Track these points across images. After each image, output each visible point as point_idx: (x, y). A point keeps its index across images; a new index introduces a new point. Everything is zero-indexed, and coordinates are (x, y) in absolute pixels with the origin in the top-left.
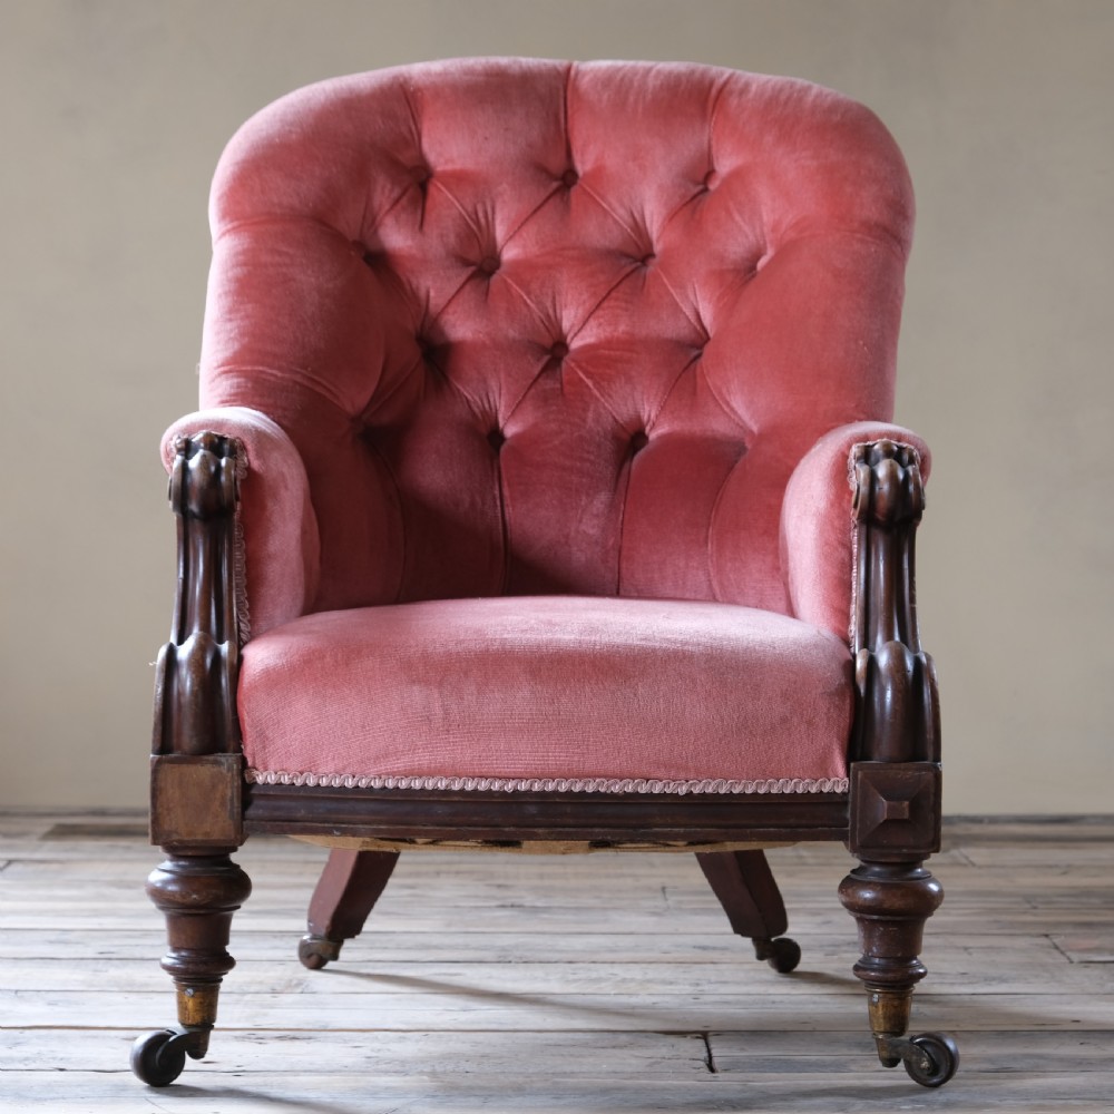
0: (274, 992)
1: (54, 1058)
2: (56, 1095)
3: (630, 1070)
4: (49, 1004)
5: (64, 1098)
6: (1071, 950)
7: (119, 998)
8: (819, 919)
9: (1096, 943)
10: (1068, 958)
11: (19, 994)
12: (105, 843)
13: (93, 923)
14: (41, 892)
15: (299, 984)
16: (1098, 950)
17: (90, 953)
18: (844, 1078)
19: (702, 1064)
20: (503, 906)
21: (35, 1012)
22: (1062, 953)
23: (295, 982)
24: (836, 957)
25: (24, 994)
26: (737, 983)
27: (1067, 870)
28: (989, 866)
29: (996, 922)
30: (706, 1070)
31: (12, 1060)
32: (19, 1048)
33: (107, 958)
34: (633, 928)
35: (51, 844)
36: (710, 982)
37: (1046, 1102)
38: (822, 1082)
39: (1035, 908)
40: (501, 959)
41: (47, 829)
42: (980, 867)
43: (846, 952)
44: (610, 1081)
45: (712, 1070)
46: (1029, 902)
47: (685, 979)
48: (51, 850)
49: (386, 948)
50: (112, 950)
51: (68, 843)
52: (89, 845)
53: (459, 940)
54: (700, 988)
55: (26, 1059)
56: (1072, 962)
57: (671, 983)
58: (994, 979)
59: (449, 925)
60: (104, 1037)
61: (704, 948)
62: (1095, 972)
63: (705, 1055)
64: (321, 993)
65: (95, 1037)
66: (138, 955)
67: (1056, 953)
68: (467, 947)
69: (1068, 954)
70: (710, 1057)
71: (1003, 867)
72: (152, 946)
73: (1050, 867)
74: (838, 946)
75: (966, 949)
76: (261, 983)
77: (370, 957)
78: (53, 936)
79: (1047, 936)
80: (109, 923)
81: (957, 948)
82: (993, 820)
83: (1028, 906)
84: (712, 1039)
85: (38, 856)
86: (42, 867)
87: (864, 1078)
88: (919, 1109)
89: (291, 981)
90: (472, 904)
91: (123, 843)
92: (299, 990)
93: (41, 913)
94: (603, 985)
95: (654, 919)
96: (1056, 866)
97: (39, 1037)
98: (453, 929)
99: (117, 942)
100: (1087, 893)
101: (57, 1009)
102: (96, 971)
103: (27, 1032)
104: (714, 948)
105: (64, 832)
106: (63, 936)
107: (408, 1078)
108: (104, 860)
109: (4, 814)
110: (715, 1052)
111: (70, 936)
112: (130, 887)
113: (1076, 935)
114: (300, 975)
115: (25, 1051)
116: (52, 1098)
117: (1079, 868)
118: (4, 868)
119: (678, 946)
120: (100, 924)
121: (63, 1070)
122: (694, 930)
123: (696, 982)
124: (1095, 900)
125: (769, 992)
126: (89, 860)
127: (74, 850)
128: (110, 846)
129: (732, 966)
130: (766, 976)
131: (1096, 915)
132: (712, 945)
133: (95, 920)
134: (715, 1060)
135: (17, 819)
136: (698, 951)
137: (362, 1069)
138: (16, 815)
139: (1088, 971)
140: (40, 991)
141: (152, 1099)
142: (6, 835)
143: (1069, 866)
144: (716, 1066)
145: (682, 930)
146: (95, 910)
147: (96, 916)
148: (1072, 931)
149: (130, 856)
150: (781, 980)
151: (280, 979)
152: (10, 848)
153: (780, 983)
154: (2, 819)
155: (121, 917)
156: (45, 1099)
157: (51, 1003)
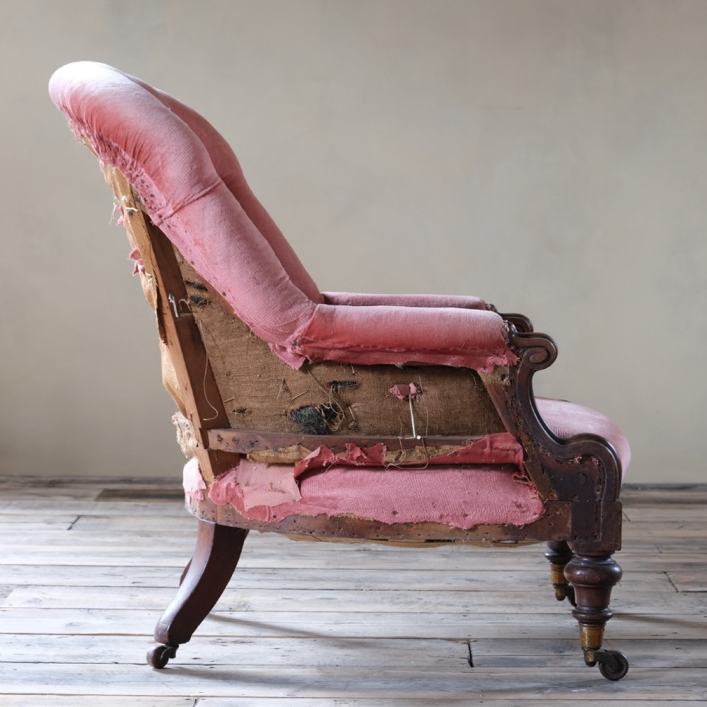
0: (231, 610)
1: (111, 655)
2: (114, 680)
3: (426, 664)
5: (118, 682)
6: (678, 583)
7: (145, 614)
9: (692, 578)
11: (90, 611)
12: (132, 503)
13: (128, 561)
14: (98, 539)
15: (244, 606)
16: (693, 583)
17: (127, 583)
18: (543, 671)
19: (466, 661)
20: (359, 550)
21: (97, 624)
22: (673, 585)
23: (242, 603)
24: (545, 587)
25: (93, 611)
26: (489, 605)
27: (682, 525)
28: (637, 522)
29: (638, 562)
30: (468, 665)
31: (88, 656)
32: (92, 648)
33: (137, 586)
34: (432, 567)
35: (101, 504)
36: (473, 605)
37: (652, 688)
38: (531, 674)
39: (661, 553)
40: (357, 588)
41: (98, 493)
42: (633, 522)
44: (415, 673)
45: (471, 665)
46: (658, 548)
47: (460, 602)
48: (103, 508)
49: (292, 580)
50: (140, 580)
51: (111, 504)
52: (123, 504)
53: (334, 574)
54: (467, 609)
55: (97, 656)
56: (678, 592)
57: (452, 605)
58: (632, 603)
59: (328, 564)
60: (138, 641)
61: (471, 580)
62: (690, 598)
63: (468, 655)
64: (257, 611)
65: (133, 641)
66: (154, 585)
67: (669, 584)
68: (338, 580)
69: (676, 585)
70: (471, 656)
71: (646, 522)
72: (162, 578)
73: (673, 522)
74: (547, 579)
76: (223, 604)
77: (284, 587)
78: (106, 571)
79: (665, 573)
80: (137, 561)
82: (644, 487)
83: (657, 551)
84: (472, 644)
85: (95, 513)
86: (97, 521)
87: (554, 671)
88: (583, 692)
89: (240, 603)
90: (342, 549)
91: (143, 503)
92: (245, 610)
93: (99, 554)
94: (414, 606)
95: (445, 559)
96: (677, 522)
97: (102, 641)
98: (330, 567)
99: (142, 575)
100: (691, 541)
101: (112, 622)
102: (131, 595)
103: (96, 637)
104: (477, 581)
105: (108, 495)
106: (111, 571)
107: (305, 670)
108: (132, 516)
109: (73, 481)
110: (474, 653)
111: (116, 571)
112: (148, 536)
113: (682, 572)
114: (245, 599)
115: (96, 650)
116: (113, 682)
117: (689, 523)
118: (76, 521)
119: (456, 579)
120: (132, 562)
121: (116, 663)
122: (467, 568)
123: (466, 604)
124: (696, 547)
125: (507, 612)
126: (124, 516)
127: (114, 508)
128: (135, 505)
129: (487, 593)
130: (505, 600)
131: (695, 558)
132: (476, 578)
133: (130, 559)
134: (474, 658)
135: (80, 485)
136: (468, 582)
137: (280, 663)
138: (80, 482)
139: (686, 598)
140: (101, 609)
141: (166, 683)
142: (76, 497)
143: (684, 522)
144: (474, 662)
145: (460, 568)
146: (129, 552)
147: (130, 556)
148: (680, 569)
149: (147, 513)
150: (513, 603)
151: (234, 602)
152: (78, 507)
153: (512, 605)
154: (72, 485)
155: (143, 557)
156: (108, 683)
157: (108, 618)
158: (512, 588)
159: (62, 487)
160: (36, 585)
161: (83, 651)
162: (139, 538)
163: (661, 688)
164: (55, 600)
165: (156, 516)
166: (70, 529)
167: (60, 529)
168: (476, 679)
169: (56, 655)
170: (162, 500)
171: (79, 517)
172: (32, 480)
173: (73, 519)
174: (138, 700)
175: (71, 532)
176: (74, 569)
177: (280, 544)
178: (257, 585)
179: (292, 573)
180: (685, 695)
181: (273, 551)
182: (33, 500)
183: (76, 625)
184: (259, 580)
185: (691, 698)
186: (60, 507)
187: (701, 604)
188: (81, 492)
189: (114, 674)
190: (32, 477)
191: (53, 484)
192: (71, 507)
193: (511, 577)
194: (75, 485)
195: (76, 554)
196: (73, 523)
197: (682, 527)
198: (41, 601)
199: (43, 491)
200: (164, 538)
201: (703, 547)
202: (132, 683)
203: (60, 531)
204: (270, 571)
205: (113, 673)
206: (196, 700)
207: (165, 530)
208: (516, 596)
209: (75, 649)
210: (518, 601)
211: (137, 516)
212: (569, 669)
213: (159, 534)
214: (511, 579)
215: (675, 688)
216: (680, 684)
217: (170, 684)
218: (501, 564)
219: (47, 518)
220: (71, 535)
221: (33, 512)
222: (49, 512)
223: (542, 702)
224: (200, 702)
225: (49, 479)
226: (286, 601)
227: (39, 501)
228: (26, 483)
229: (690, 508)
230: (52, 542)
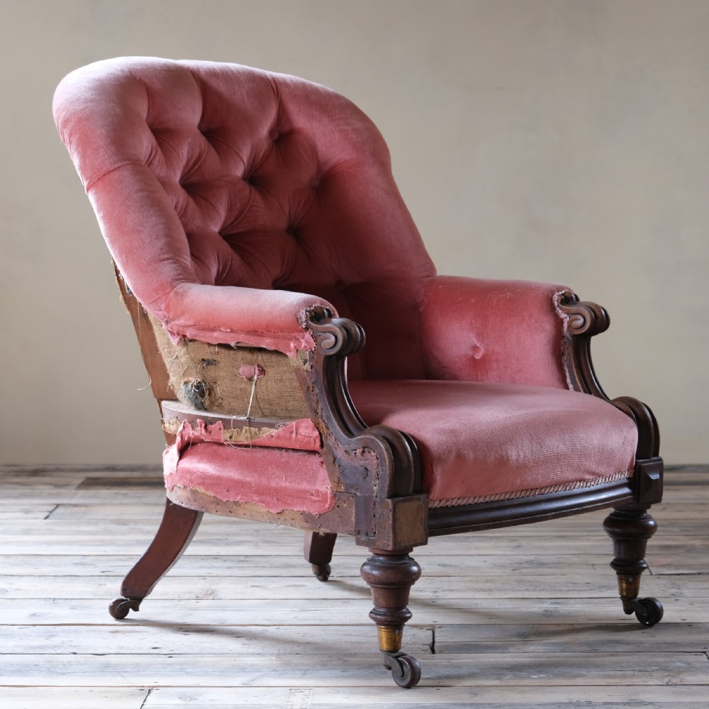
0: (197, 598)
1: (71, 646)
2: (70, 671)
4: (72, 608)
5: (74, 673)
6: (653, 566)
8: (515, 544)
9: (669, 560)
10: (651, 572)
11: (56, 601)
12: (112, 491)
13: (100, 550)
14: (74, 528)
15: (212, 593)
16: (669, 566)
17: (97, 572)
18: (504, 657)
19: (428, 647)
21: (62, 614)
23: (210, 592)
24: (518, 572)
25: (58, 601)
26: (458, 591)
30: (430, 651)
31: (47, 647)
32: (52, 639)
33: (106, 575)
35: (82, 492)
36: (443, 591)
37: (613, 673)
38: (492, 660)
41: (80, 481)
43: (525, 568)
44: (375, 660)
45: (433, 652)
47: (430, 588)
48: (83, 496)
49: (264, 567)
50: (110, 569)
51: (92, 492)
52: (104, 492)
54: (437, 594)
55: (56, 646)
56: (652, 575)
57: (421, 591)
58: (604, 587)
60: (99, 631)
61: (444, 565)
62: (663, 581)
63: (431, 641)
64: (224, 599)
65: (94, 631)
70: (434, 642)
74: (521, 563)
75: (593, 565)
76: (191, 592)
77: (254, 574)
78: (77, 560)
80: (110, 550)
81: (589, 565)
84: (437, 631)
85: (74, 501)
86: (75, 509)
87: (516, 657)
89: (208, 591)
91: (123, 491)
92: (212, 598)
93: (72, 543)
97: (63, 632)
99: (113, 564)
100: (672, 524)
101: (76, 611)
102: (99, 585)
103: (58, 628)
104: (450, 566)
105: (91, 483)
106: (83, 560)
107: (264, 658)
108: (111, 504)
109: (57, 470)
110: (437, 640)
111: (88, 560)
112: (124, 524)
113: (659, 554)
114: (214, 587)
115: (55, 641)
116: (68, 673)
117: (673, 505)
118: (54, 510)
119: (429, 564)
120: (105, 551)
121: (75, 654)
122: (443, 553)
123: (436, 590)
124: (676, 529)
125: (476, 597)
126: (102, 504)
127: (94, 497)
128: (116, 493)
129: (458, 578)
130: (476, 586)
131: (674, 540)
132: (449, 563)
133: (103, 548)
134: (436, 645)
135: (63, 474)
136: (440, 567)
137: (241, 652)
138: (63, 470)
139: (659, 581)
140: (66, 599)
141: (123, 674)
142: (57, 486)
143: (668, 503)
144: (436, 649)
145: (435, 553)
146: (103, 541)
147: (103, 545)
148: (657, 552)
149: (126, 501)
150: (484, 588)
151: (202, 590)
152: (58, 496)
153: (482, 590)
154: (55, 474)
155: (117, 545)
156: (64, 674)
157: (73, 608)
158: (485, 573)
159: (44, 476)
160: (5, 575)
161: (42, 642)
162: (115, 526)
163: (622, 673)
164: (21, 590)
165: (135, 504)
166: (46, 518)
167: (36, 518)
168: (436, 666)
169: (15, 646)
170: (144, 488)
171: (58, 506)
172: (16, 469)
173: (51, 508)
174: (91, 691)
175: (47, 521)
176: (45, 559)
177: (256, 531)
178: (228, 572)
179: (264, 560)
180: (645, 680)
181: (249, 538)
182: (14, 489)
183: (39, 616)
184: (230, 568)
185: (651, 683)
186: (40, 496)
187: (673, 587)
188: (62, 481)
189: (70, 665)
190: (16, 466)
191: (36, 472)
192: (51, 496)
193: (485, 561)
194: (59, 474)
195: (49, 543)
196: (51, 512)
197: (664, 509)
198: (7, 591)
199: (26, 480)
200: (140, 526)
201: (684, 529)
202: (87, 674)
203: (37, 520)
204: (242, 558)
205: (70, 663)
206: (150, 690)
207: (143, 518)
208: (487, 581)
209: (35, 639)
210: (488, 585)
211: (116, 505)
212: (531, 654)
213: (136, 522)
214: (485, 564)
215: (636, 673)
216: (642, 668)
217: (126, 674)
218: (477, 548)
219: (25, 507)
220: (47, 524)
221: (13, 501)
222: (27, 501)
223: (500, 688)
224: (154, 692)
225: (33, 468)
226: (255, 588)
227: (20, 490)
228: (9, 472)
229: (675, 490)
230: (27, 532)
